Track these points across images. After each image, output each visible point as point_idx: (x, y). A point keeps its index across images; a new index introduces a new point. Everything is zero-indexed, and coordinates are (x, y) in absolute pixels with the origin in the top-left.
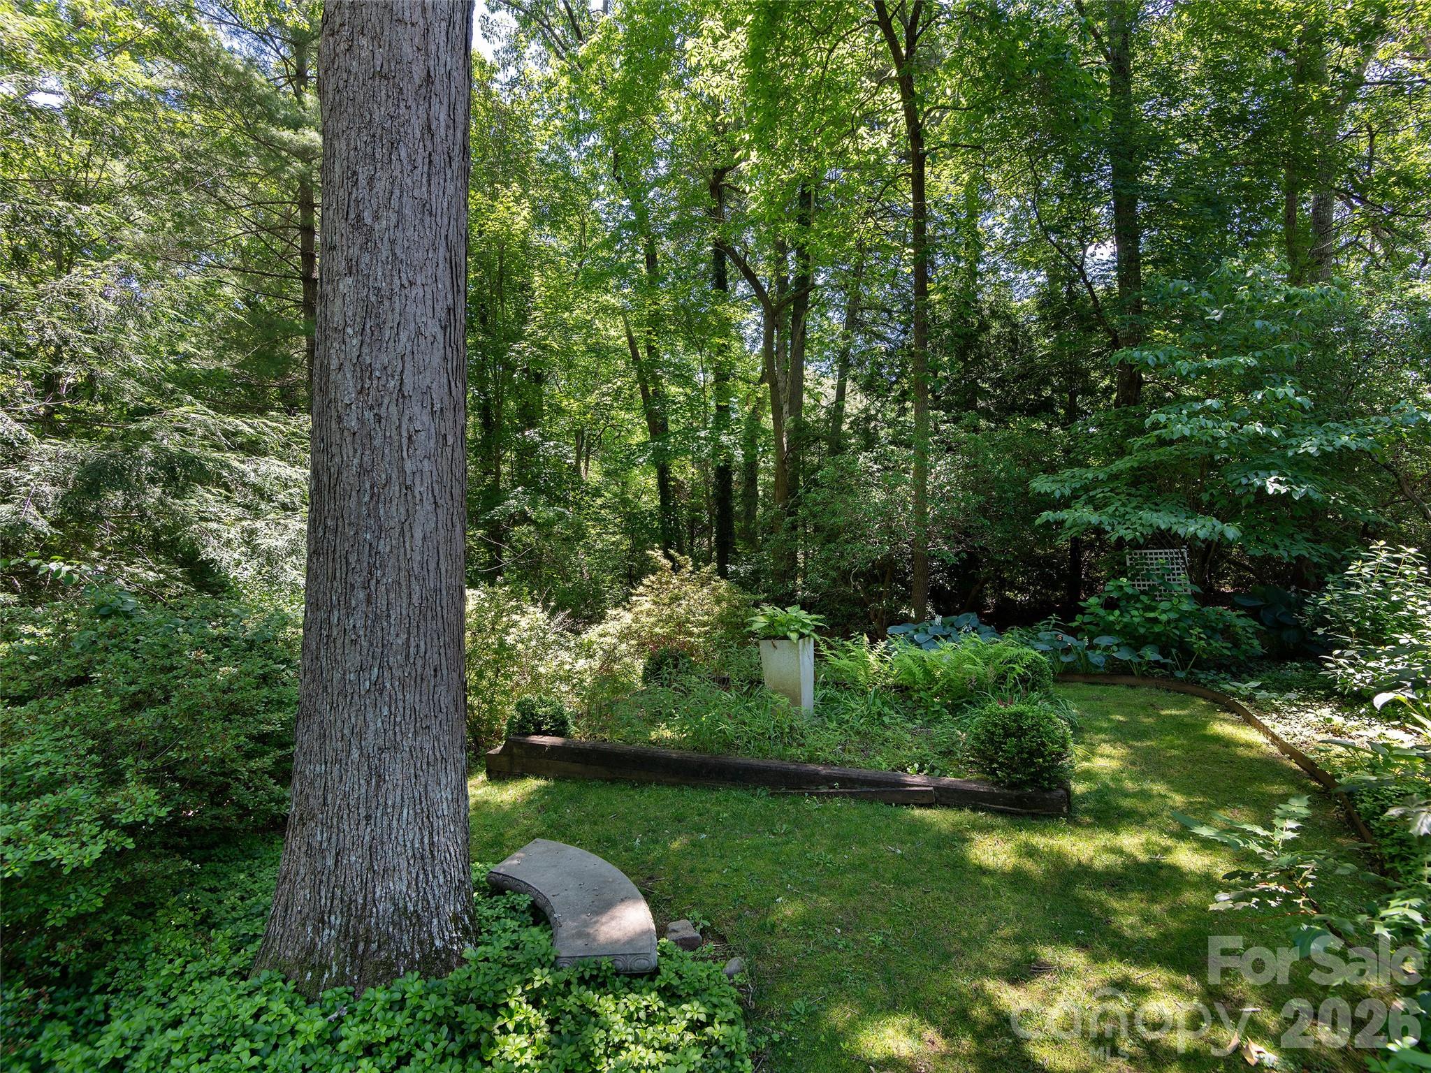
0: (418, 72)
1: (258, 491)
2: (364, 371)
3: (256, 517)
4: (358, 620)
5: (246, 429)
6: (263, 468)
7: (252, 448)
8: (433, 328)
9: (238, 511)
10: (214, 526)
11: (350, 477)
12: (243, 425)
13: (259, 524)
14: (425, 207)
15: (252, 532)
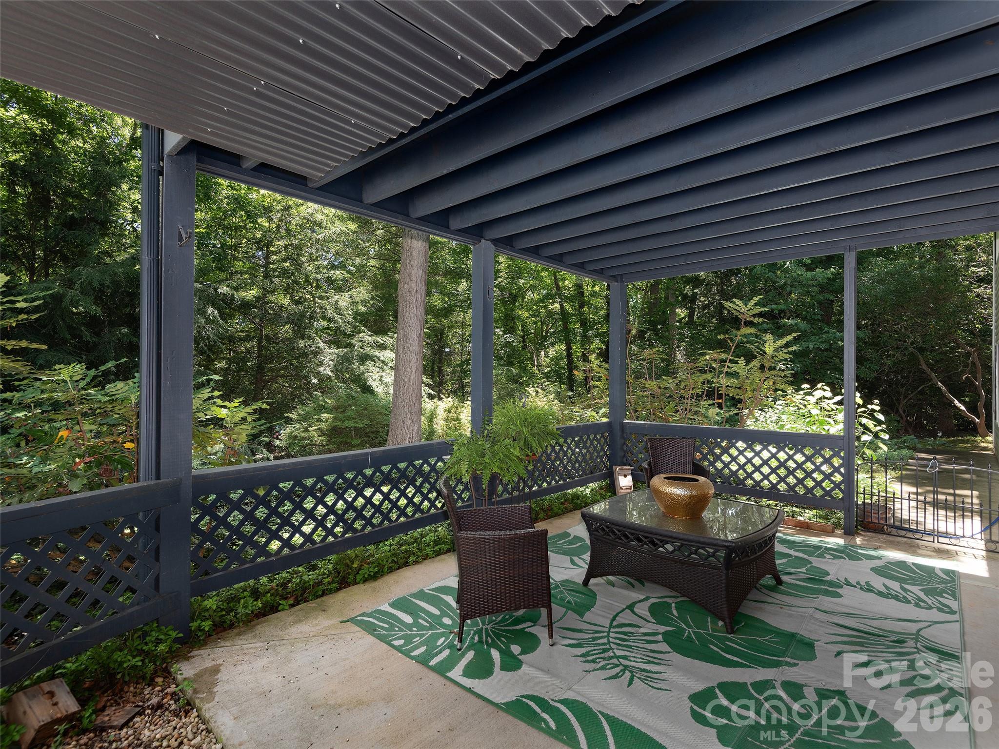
0: (415, 289)
1: (384, 362)
2: (404, 347)
3: (383, 371)
4: (401, 393)
5: (380, 341)
6: (385, 354)
7: (382, 347)
8: (416, 338)
9: (377, 369)
10: (371, 374)
11: (401, 367)
12: (380, 340)
13: (384, 374)
14: (416, 315)
15: (381, 377)
